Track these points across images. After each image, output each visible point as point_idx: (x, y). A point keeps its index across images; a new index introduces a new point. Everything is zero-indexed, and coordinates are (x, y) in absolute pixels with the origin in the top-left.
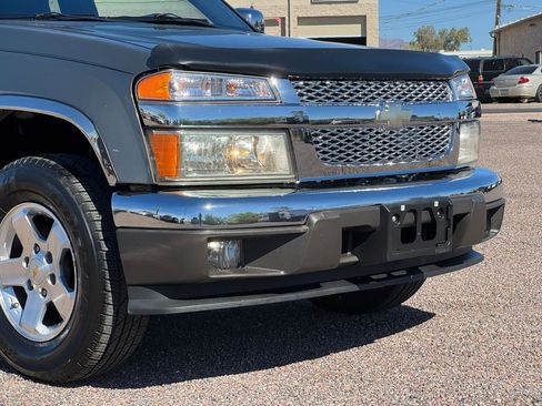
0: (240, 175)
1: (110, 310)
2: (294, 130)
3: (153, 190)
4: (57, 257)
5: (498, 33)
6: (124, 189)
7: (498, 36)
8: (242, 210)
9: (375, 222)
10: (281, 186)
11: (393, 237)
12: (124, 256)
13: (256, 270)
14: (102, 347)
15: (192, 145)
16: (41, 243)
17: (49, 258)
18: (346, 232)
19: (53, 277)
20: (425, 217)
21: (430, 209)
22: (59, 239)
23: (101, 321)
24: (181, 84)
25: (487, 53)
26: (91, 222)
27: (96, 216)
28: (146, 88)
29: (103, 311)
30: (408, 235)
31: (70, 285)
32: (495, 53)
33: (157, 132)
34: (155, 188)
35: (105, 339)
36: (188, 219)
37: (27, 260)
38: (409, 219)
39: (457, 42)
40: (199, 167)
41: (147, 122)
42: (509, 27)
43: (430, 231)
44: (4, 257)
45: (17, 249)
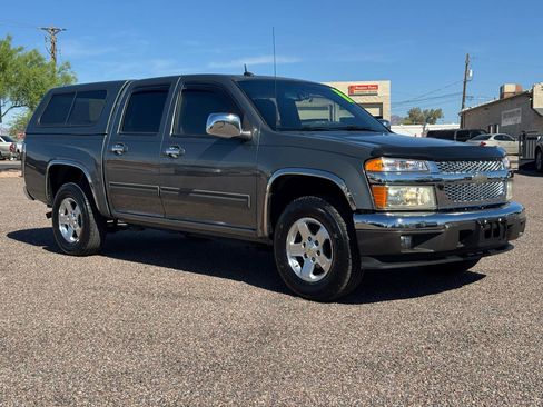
0: (410, 205)
1: (350, 267)
2: (438, 186)
3: (373, 212)
4: (321, 243)
5: (464, 113)
6: (359, 212)
7: (463, 115)
8: (415, 222)
9: (473, 228)
10: (430, 211)
11: (482, 234)
12: (360, 243)
13: (418, 249)
15: (392, 191)
16: (312, 237)
17: (317, 243)
18: (461, 232)
19: (318, 253)
20: (495, 226)
21: (497, 222)
22: (323, 234)
24: (386, 163)
25: (456, 126)
26: (342, 227)
28: (369, 166)
29: (347, 267)
30: (487, 234)
31: (329, 257)
32: (461, 126)
33: (375, 186)
34: (374, 212)
36: (389, 226)
37: (304, 244)
38: (488, 227)
39: (435, 118)
40: (394, 202)
41: (371, 181)
42: (471, 110)
43: (497, 233)
44: (292, 243)
45: (299, 239)
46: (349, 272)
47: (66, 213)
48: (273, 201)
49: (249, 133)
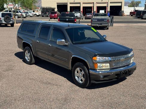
0: (103, 68)
1: (89, 81)
3: (94, 69)
4: (83, 74)
6: (91, 69)
7: (145, 5)
9: (119, 73)
14: (87, 85)
15: (99, 64)
16: (81, 72)
17: (82, 74)
18: (116, 74)
19: (82, 76)
20: (126, 72)
22: (83, 72)
23: (88, 83)
27: (87, 71)
29: (88, 81)
30: (123, 74)
31: (84, 78)
32: (145, 8)
33: (95, 63)
35: (88, 84)
36: (98, 73)
37: (79, 74)
38: (124, 72)
40: (100, 67)
44: (76, 73)
45: (78, 72)
46: (88, 82)
47: (27, 54)
48: (72, 62)
49: (67, 44)
